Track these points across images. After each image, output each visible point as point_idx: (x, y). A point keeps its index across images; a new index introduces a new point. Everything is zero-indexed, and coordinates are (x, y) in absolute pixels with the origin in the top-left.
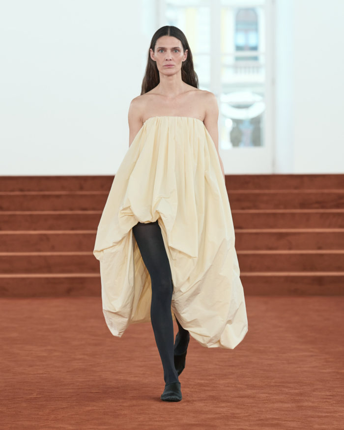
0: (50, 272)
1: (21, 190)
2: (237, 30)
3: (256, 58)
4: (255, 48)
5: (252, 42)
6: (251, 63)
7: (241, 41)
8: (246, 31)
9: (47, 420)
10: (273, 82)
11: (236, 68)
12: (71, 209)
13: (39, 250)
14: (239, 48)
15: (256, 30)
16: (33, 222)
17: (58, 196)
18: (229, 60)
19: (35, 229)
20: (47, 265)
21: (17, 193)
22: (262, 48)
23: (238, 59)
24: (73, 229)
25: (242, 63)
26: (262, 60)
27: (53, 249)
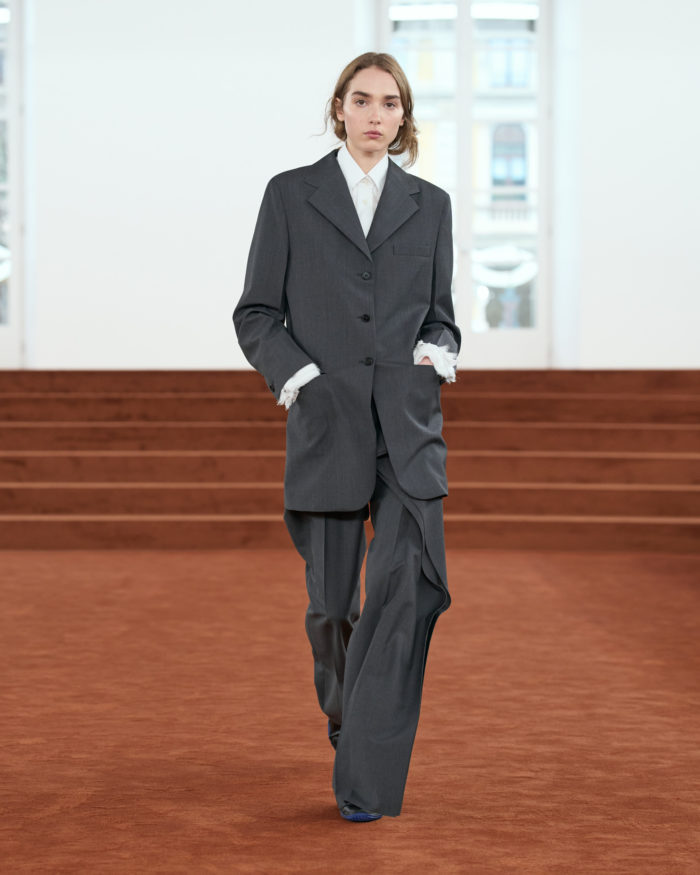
0: (217, 511)
1: (175, 390)
2: (495, 155)
3: (522, 197)
4: (521, 183)
5: (517, 172)
6: (515, 204)
7: (501, 171)
8: (508, 157)
9: (215, 731)
10: (549, 231)
11: (492, 211)
12: (249, 419)
13: (201, 480)
14: (497, 182)
15: (523, 155)
16: (194, 439)
17: (231, 401)
18: (483, 199)
19: (196, 449)
20: (214, 503)
21: (169, 395)
22: (533, 182)
23: (495, 198)
24: (252, 448)
25: (502, 204)
26: (533, 199)
27: (222, 478)
